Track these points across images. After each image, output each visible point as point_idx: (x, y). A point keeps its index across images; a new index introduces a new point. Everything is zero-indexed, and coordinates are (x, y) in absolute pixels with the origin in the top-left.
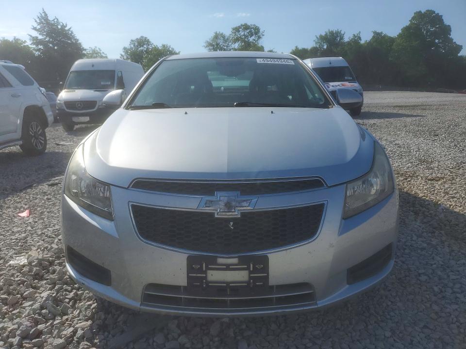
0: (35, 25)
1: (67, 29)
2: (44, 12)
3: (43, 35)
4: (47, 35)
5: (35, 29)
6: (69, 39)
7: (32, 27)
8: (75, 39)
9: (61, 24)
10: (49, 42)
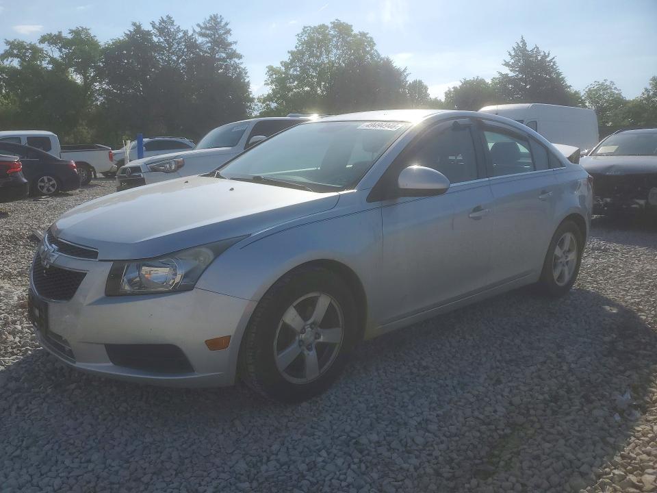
0: (508, 59)
1: (548, 59)
2: (523, 41)
3: (515, 71)
4: (520, 72)
5: (507, 64)
6: (550, 73)
7: (504, 63)
8: (557, 73)
9: (542, 54)
10: (521, 79)
